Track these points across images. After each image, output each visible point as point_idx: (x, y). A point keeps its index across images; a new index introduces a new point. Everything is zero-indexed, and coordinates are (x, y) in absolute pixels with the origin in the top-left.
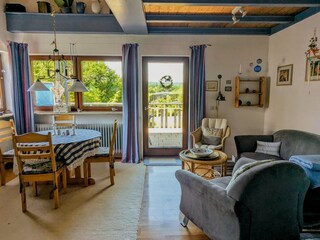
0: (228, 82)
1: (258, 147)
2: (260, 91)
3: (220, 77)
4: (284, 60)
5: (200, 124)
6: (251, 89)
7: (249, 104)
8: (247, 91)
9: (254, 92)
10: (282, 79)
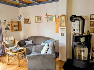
0: (8, 23)
1: (26, 43)
2: (19, 26)
3: (5, 21)
4: (26, 16)
5: (3, 40)
6: (16, 25)
7: (16, 30)
8: (15, 26)
9: (17, 26)
10: (26, 22)
